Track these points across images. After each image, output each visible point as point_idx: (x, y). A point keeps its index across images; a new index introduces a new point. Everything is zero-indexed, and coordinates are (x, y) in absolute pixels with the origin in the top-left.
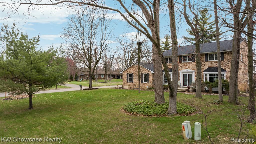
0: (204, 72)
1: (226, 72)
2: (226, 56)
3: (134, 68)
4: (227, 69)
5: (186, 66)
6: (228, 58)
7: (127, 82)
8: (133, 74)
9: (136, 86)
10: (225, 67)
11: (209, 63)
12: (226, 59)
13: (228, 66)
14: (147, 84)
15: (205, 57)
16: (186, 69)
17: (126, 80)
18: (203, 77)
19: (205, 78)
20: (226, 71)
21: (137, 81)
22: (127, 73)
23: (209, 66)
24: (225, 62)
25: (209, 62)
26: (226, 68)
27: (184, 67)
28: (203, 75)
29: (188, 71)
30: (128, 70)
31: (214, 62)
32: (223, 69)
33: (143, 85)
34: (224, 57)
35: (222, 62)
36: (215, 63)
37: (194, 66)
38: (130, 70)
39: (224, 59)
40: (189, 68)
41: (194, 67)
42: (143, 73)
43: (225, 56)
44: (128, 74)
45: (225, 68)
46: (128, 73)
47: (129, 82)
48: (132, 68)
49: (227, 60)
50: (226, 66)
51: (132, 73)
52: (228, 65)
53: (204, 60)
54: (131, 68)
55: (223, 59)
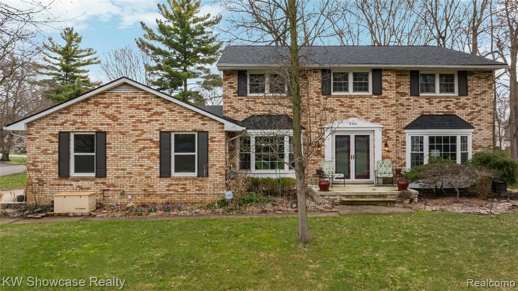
0: (406, 131)
1: (472, 130)
2: (472, 82)
3: (107, 106)
4: (474, 122)
5: (350, 107)
6: (478, 91)
7: (63, 173)
8: (105, 133)
9: (123, 194)
10: (469, 115)
11: (423, 102)
12: (474, 92)
13: (477, 112)
14: (193, 179)
15: (410, 82)
16: (349, 117)
17: (56, 168)
18: (405, 145)
19: (412, 150)
20: (474, 128)
21: (128, 170)
22: (58, 129)
23: (423, 112)
24: (469, 99)
25: (423, 97)
26: (472, 119)
27: (341, 112)
28: (404, 138)
29: (354, 125)
30: (71, 117)
31: (437, 100)
32: (465, 121)
33: (173, 188)
34: (467, 87)
35: (463, 99)
36: (440, 102)
37: (378, 108)
38: (86, 114)
39: (467, 91)
40: (361, 114)
41: (379, 111)
42: (169, 133)
43: (469, 84)
44: (68, 133)
45: (470, 117)
46: (68, 128)
47: (72, 173)
48: (97, 104)
49: (474, 94)
50: (472, 113)
51: (98, 132)
52: (479, 111)
53: (408, 91)
54: (90, 107)
55: (464, 92)
